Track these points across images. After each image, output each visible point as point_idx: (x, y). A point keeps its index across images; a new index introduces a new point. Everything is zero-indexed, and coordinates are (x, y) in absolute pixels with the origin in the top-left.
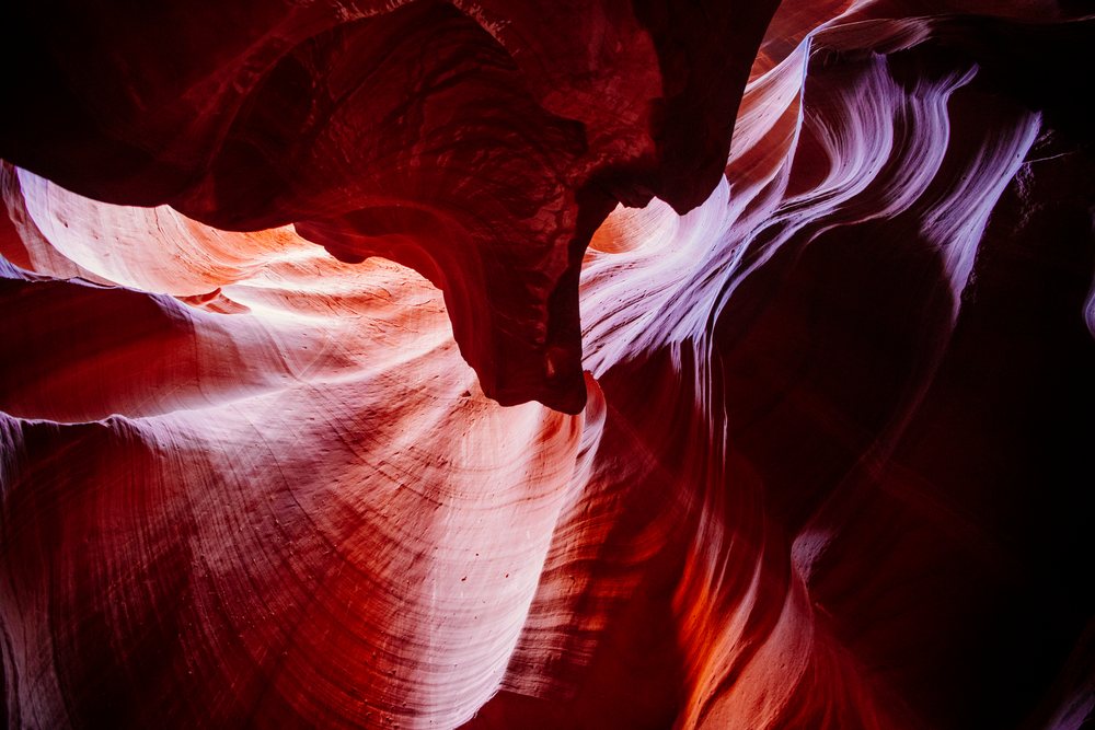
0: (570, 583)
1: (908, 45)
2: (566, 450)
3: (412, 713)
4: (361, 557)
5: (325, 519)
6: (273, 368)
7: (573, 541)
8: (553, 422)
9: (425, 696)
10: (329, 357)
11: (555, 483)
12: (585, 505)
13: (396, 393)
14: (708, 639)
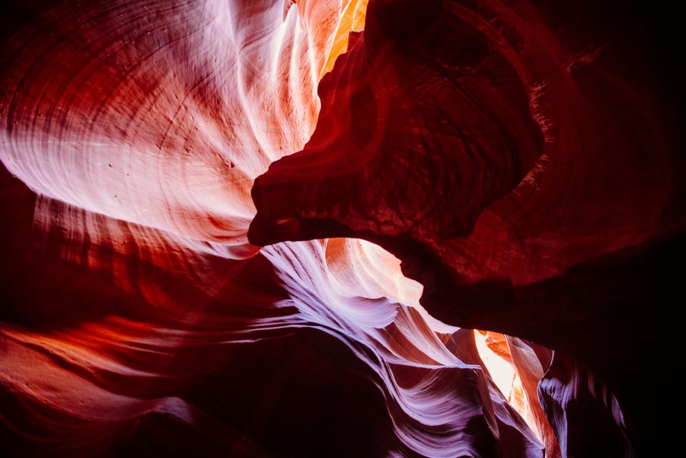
0: (121, 242)
1: (490, 427)
2: (204, 233)
3: (10, 129)
4: (123, 92)
5: (149, 67)
6: (248, 35)
7: (151, 242)
8: (222, 224)
9: (23, 138)
10: (253, 73)
11: (181, 227)
12: (177, 249)
13: (231, 118)
14: (91, 344)
